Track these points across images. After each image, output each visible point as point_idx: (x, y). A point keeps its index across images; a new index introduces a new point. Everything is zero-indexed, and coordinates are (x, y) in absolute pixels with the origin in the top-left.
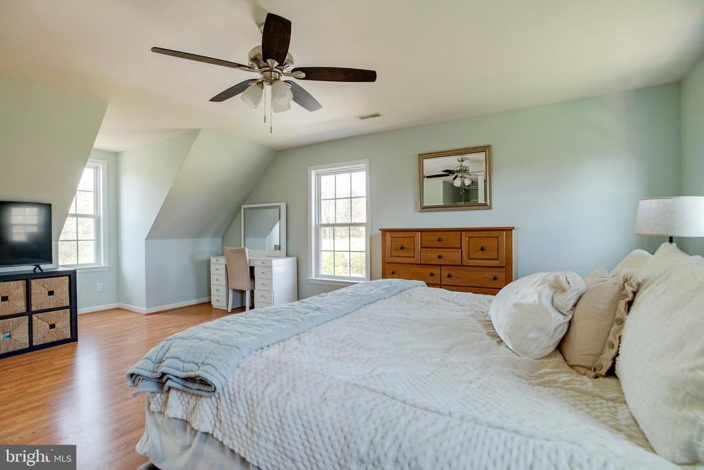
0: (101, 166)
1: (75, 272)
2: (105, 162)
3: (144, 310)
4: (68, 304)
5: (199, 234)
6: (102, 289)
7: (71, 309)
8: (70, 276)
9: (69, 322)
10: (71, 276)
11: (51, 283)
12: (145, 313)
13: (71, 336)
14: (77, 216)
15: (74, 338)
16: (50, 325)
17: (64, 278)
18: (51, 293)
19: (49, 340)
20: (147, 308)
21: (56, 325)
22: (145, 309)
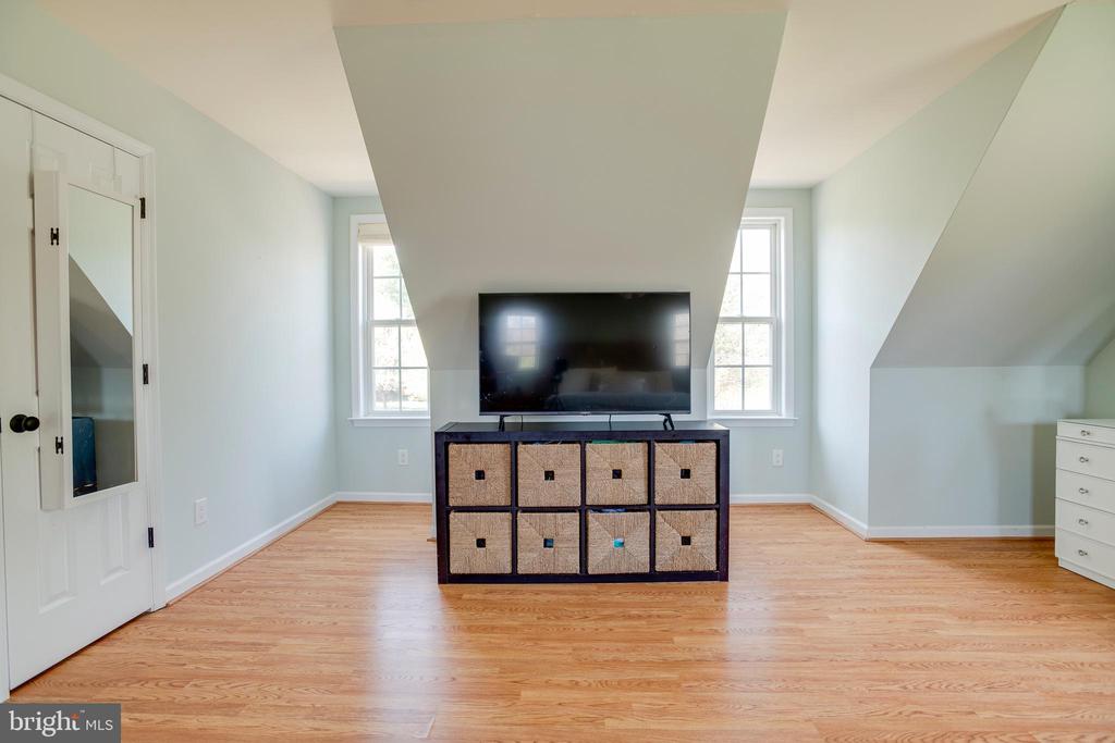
0: (783, 219)
1: (726, 434)
2: (790, 211)
3: (863, 527)
4: (714, 501)
5: (1010, 355)
6: (780, 464)
7: (718, 510)
8: (717, 442)
9: (714, 538)
10: (721, 442)
11: (686, 453)
12: (866, 535)
13: (718, 567)
14: (743, 320)
15: (721, 574)
16: (683, 538)
17: (708, 444)
18: (686, 474)
19: (680, 566)
20: (870, 524)
21: (693, 540)
22: (866, 527)
